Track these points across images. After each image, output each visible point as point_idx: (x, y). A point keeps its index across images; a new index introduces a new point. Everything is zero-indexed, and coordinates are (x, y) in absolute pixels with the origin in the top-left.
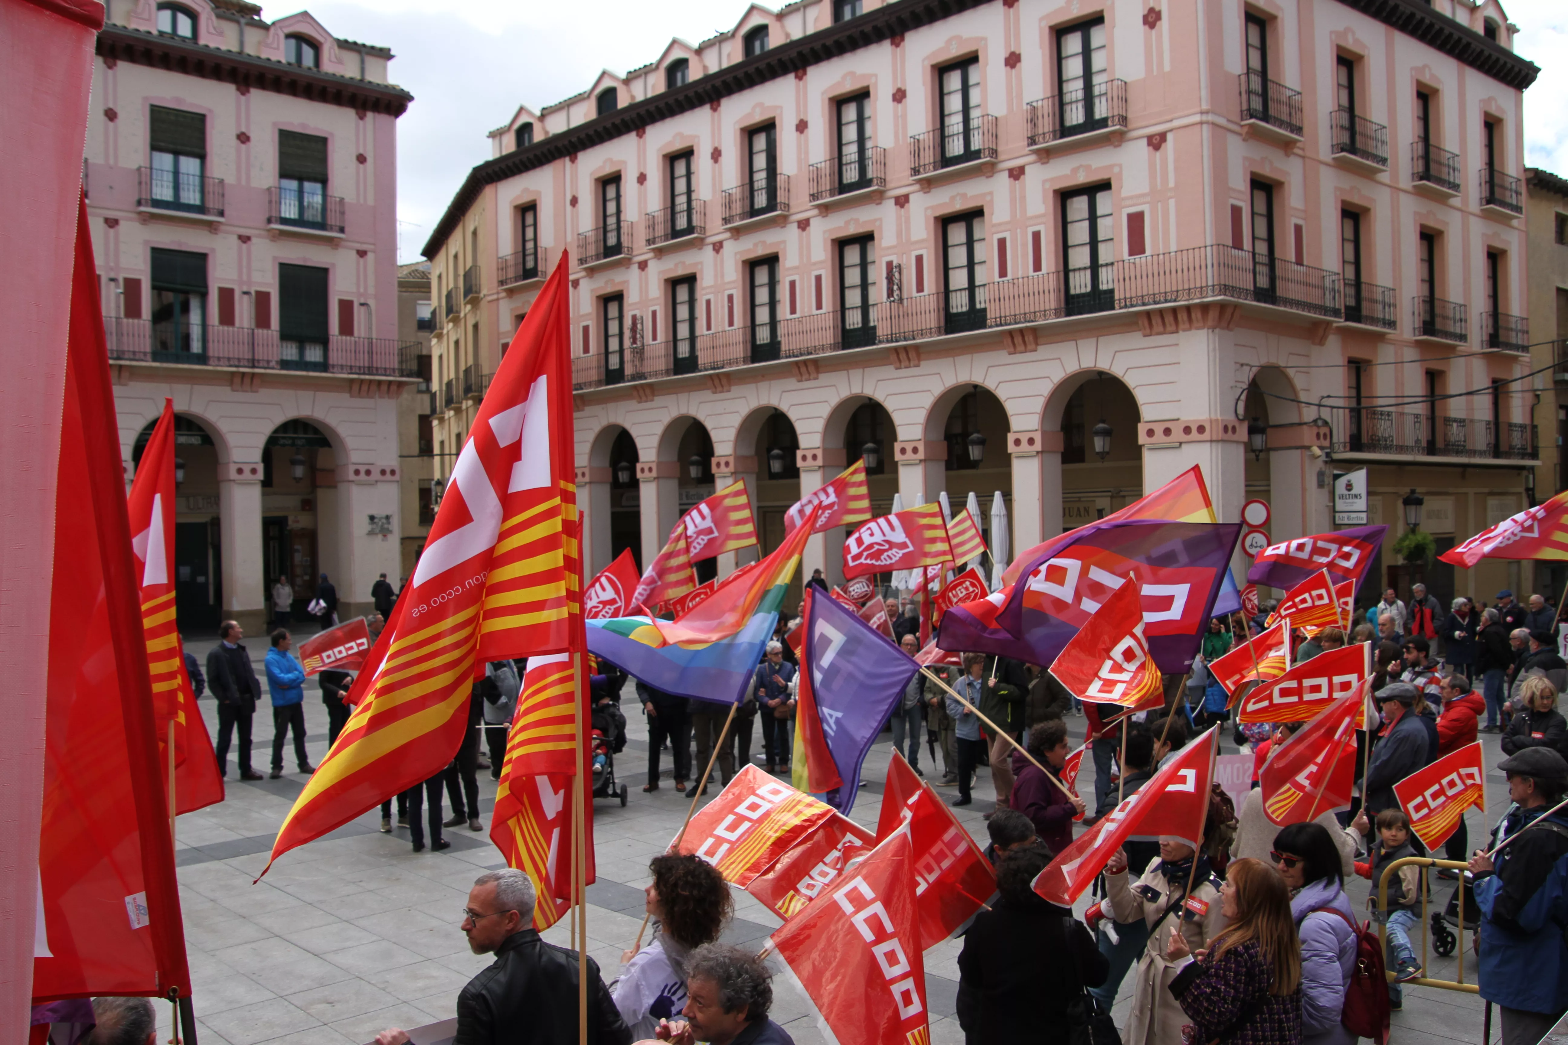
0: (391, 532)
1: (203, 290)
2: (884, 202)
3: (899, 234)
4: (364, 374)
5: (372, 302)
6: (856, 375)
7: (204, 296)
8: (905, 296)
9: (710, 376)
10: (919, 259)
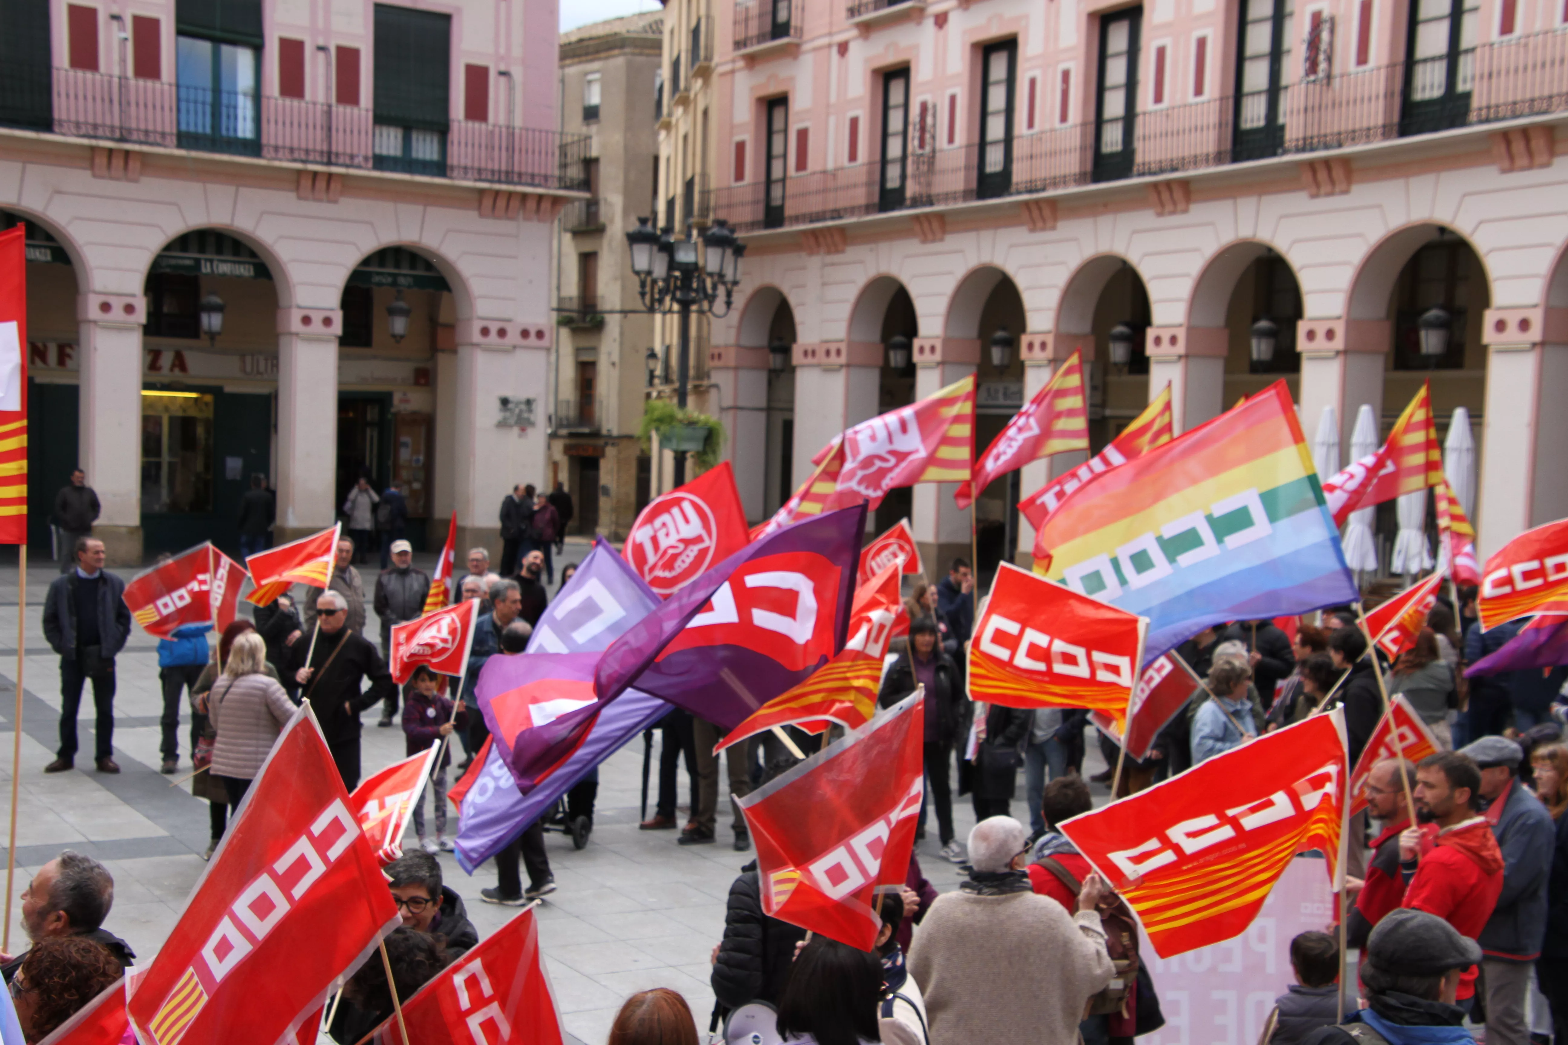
0: (532, 424)
1: (256, 41)
4: (499, 181)
5: (517, 72)
6: (1247, 205)
7: (258, 49)
8: (1337, 70)
9: (1026, 203)
10: (1367, 9)
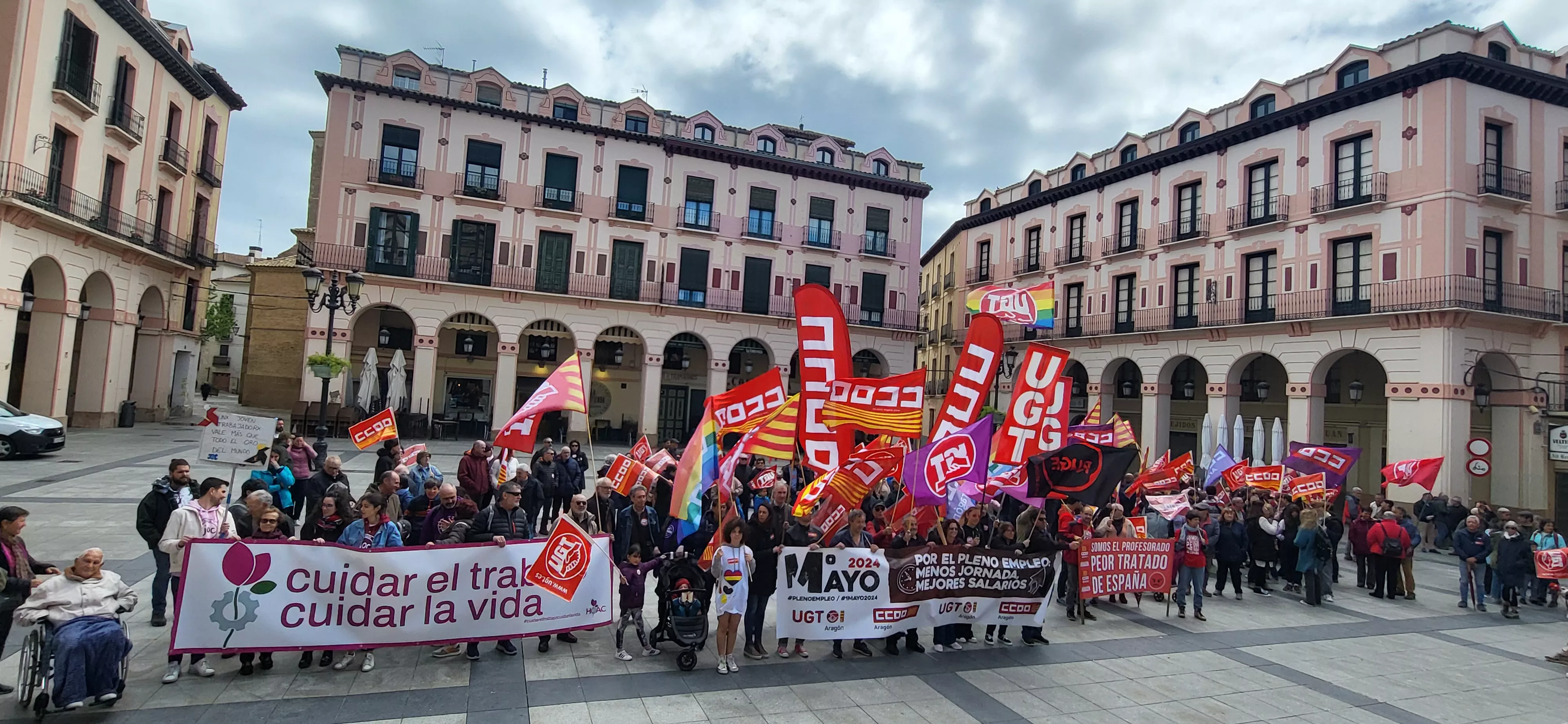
1: (827, 284)
2: (1208, 245)
3: (1216, 264)
4: (897, 328)
5: (906, 292)
6: (1183, 343)
7: (828, 287)
8: (1218, 300)
9: (1089, 339)
10: (1229, 279)
